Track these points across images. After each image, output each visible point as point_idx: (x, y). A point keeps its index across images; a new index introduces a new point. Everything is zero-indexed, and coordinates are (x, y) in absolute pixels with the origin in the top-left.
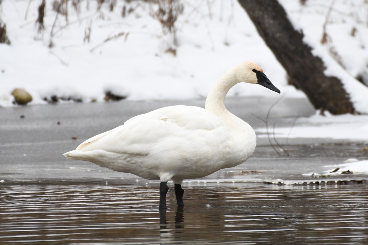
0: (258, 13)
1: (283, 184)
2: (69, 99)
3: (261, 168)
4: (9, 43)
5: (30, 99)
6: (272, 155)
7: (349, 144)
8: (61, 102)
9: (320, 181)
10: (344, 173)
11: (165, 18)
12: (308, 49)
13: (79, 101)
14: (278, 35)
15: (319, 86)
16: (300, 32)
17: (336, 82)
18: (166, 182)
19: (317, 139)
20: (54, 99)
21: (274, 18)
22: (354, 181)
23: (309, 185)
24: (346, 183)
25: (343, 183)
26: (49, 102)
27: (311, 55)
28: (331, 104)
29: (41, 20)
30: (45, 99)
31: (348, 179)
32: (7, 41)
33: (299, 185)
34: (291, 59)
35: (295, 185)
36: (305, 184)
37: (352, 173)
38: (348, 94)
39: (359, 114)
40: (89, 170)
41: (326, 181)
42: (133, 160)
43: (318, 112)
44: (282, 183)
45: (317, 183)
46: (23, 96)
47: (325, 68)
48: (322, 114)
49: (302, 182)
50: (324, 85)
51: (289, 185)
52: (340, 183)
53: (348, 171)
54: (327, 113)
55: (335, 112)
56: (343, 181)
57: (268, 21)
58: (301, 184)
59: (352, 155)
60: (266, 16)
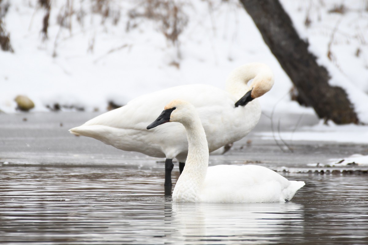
0: (264, 20)
1: (288, 172)
2: (72, 107)
3: (265, 160)
4: (13, 51)
5: (32, 106)
6: (276, 151)
7: (353, 145)
8: (63, 110)
9: (325, 170)
10: (349, 164)
11: (170, 31)
12: (313, 58)
13: (82, 109)
14: (283, 43)
15: (323, 96)
16: (305, 41)
17: (340, 92)
18: (171, 160)
19: (321, 142)
20: (57, 107)
21: (280, 26)
22: (359, 171)
23: (314, 173)
24: (351, 172)
25: (349, 172)
26: (52, 110)
27: (315, 64)
28: (335, 114)
29: (45, 30)
30: (48, 107)
31: (353, 169)
32: (11, 49)
33: (303, 173)
34: (296, 68)
35: (300, 172)
36: (310, 172)
37: (357, 164)
38: (352, 105)
39: (363, 124)
40: (93, 157)
41: (331, 170)
42: (139, 137)
43: (322, 121)
44: (287, 170)
45: (322, 172)
46: (26, 103)
47: (330, 78)
48: (326, 123)
49: (307, 170)
50: (328, 95)
51: (294, 173)
52: (345, 172)
53: (354, 163)
54: (331, 123)
55: (339, 121)
56: (348, 171)
57: (274, 29)
58: (306, 172)
59: (356, 152)
60: (272, 24)
